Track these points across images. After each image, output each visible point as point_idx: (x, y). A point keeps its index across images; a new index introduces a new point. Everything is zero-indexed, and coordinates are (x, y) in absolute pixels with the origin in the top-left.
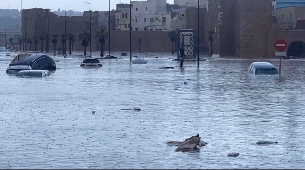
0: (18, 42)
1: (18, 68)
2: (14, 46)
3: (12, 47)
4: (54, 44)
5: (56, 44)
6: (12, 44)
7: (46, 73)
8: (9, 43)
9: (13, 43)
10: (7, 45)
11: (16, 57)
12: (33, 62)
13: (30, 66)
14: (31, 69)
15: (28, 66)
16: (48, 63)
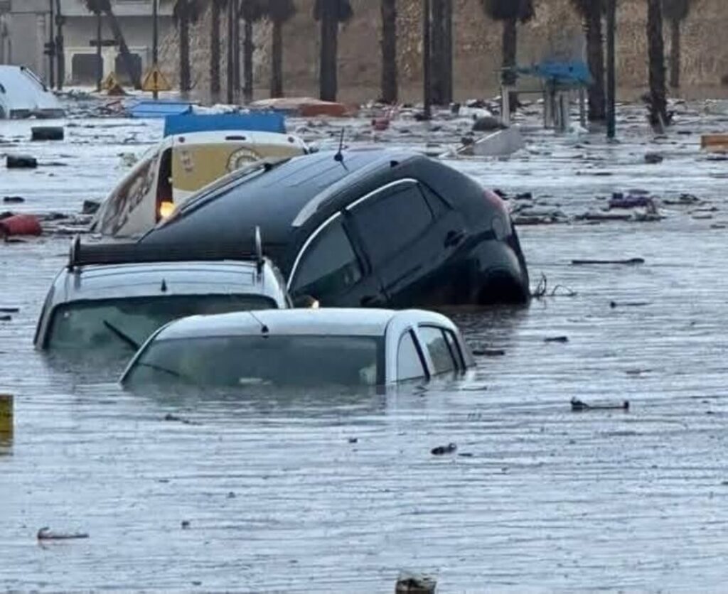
0: (167, 11)
1: (155, 291)
2: (124, 51)
3: (109, 56)
4: (500, 26)
5: (518, 24)
6: (108, 35)
7: (427, 338)
8: (77, 20)
9: (117, 24)
10: (60, 41)
11: (144, 170)
12: (298, 222)
13: (268, 269)
14: (279, 296)
15: (247, 268)
16: (451, 238)
